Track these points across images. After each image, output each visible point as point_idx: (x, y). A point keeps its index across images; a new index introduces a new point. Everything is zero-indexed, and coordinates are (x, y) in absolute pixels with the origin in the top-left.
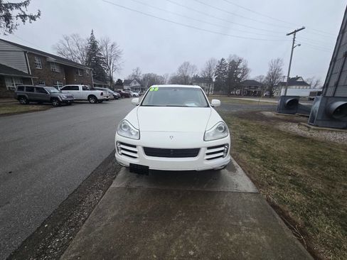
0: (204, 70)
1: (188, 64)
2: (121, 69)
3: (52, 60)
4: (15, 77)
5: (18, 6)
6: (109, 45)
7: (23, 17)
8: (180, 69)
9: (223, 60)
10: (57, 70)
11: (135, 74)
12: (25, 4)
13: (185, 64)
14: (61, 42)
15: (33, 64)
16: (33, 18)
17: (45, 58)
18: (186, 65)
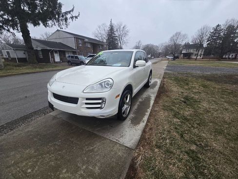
0: (195, 37)
1: (180, 33)
2: (128, 42)
3: (86, 40)
4: (70, 51)
5: (69, 12)
6: (122, 27)
7: (72, 18)
8: (172, 39)
9: (218, 26)
10: (89, 46)
11: (138, 45)
12: (72, 10)
13: (176, 34)
14: (97, 29)
15: (77, 44)
16: (76, 17)
17: (84, 39)
18: (178, 34)
